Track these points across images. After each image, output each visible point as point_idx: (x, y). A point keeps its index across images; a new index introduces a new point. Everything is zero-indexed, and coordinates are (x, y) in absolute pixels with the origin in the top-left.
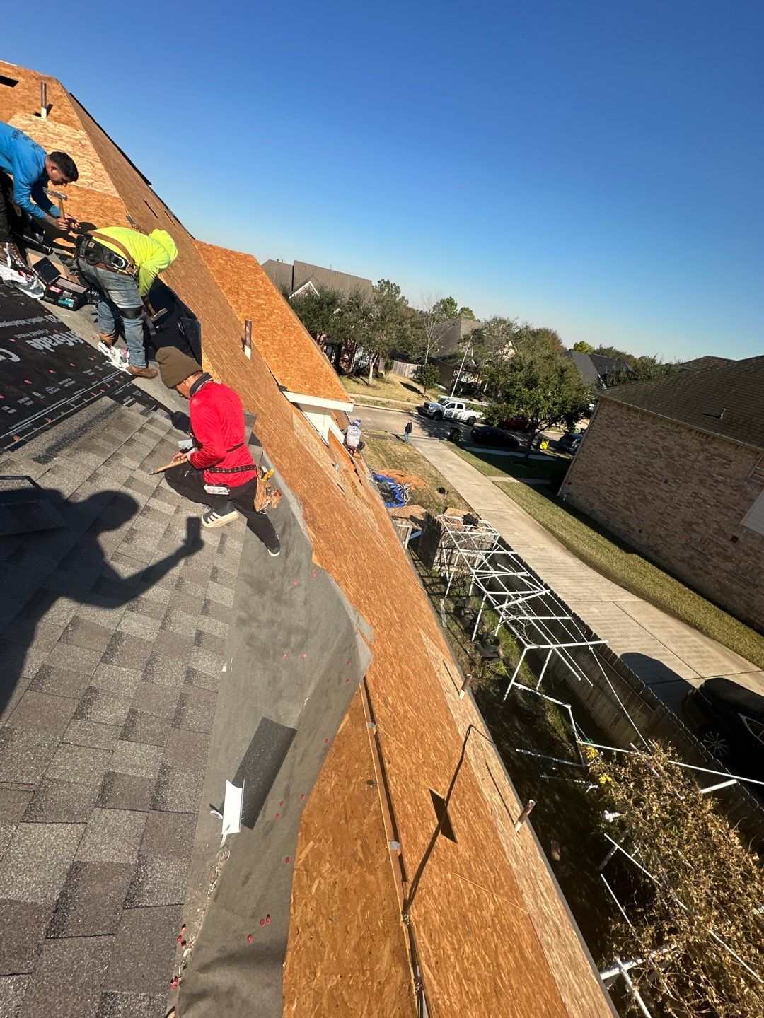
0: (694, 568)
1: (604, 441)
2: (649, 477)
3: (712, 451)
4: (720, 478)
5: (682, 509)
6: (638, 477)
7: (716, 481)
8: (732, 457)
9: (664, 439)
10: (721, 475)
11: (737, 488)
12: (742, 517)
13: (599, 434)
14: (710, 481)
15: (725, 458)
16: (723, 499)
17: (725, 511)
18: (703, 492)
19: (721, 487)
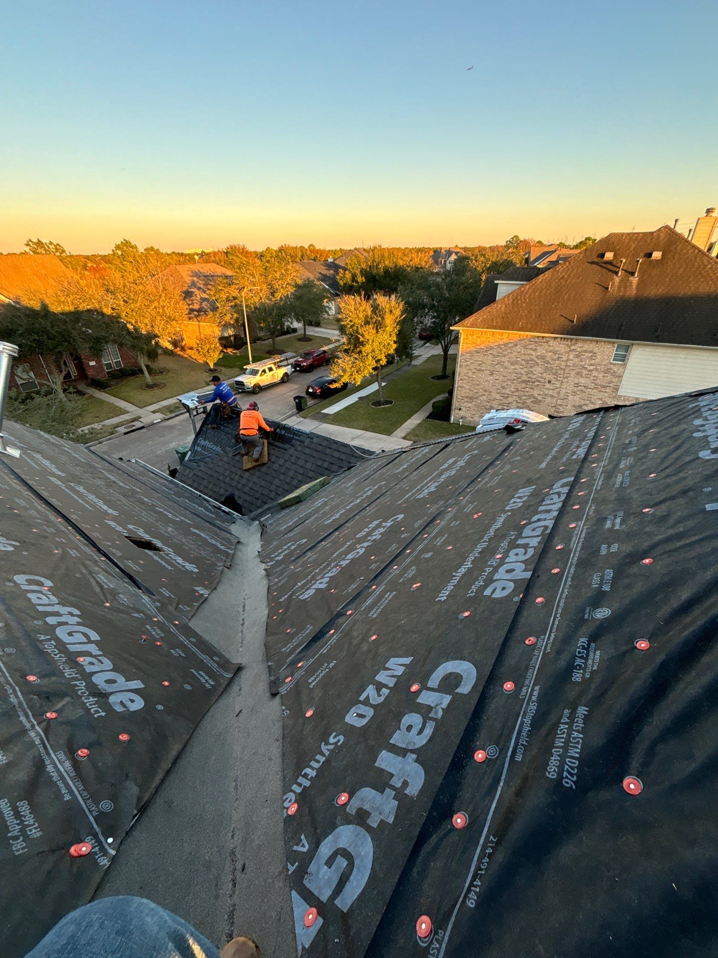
1: (479, 365)
3: (579, 349)
4: (592, 368)
5: (571, 397)
6: (524, 385)
7: (590, 371)
8: (596, 350)
9: (535, 350)
10: (592, 365)
11: (607, 371)
12: (617, 390)
14: (585, 372)
15: (591, 352)
16: (598, 381)
17: (603, 390)
18: (582, 381)
19: (595, 373)
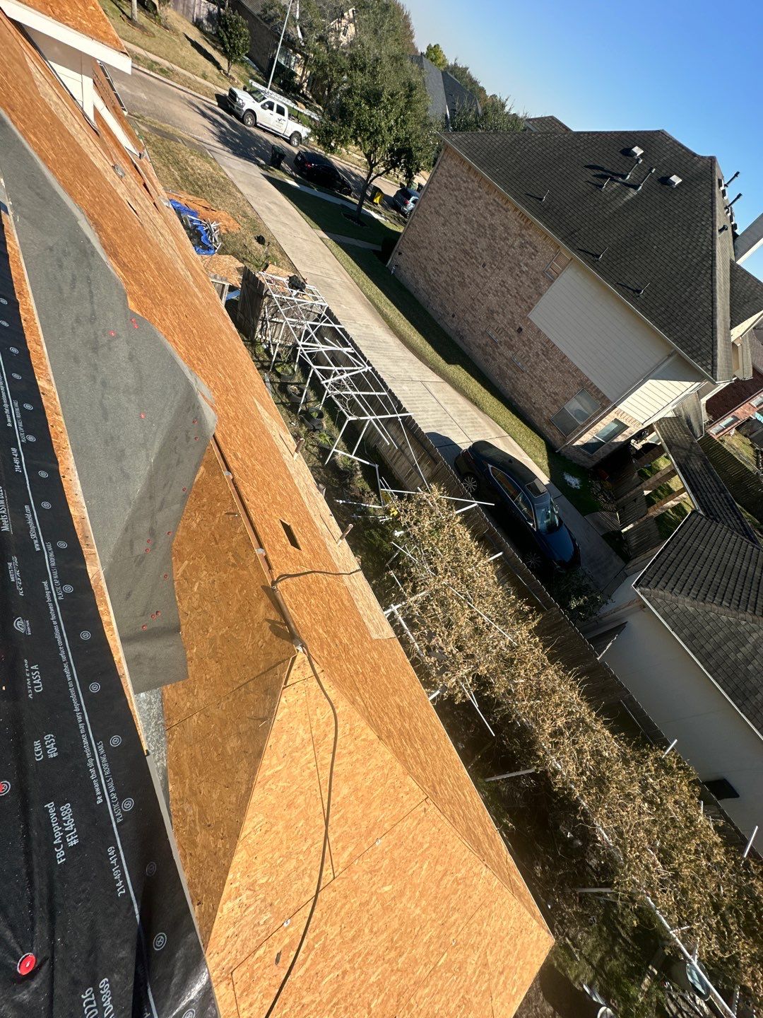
0: (485, 353)
1: (440, 205)
2: (471, 258)
3: (527, 237)
5: (491, 297)
6: (462, 256)
7: (522, 272)
8: (539, 247)
9: (492, 215)
10: (526, 265)
11: (535, 281)
12: (530, 309)
13: (436, 196)
14: (517, 271)
15: (535, 248)
16: (522, 290)
17: (520, 303)
18: (510, 281)
19: (524, 278)
